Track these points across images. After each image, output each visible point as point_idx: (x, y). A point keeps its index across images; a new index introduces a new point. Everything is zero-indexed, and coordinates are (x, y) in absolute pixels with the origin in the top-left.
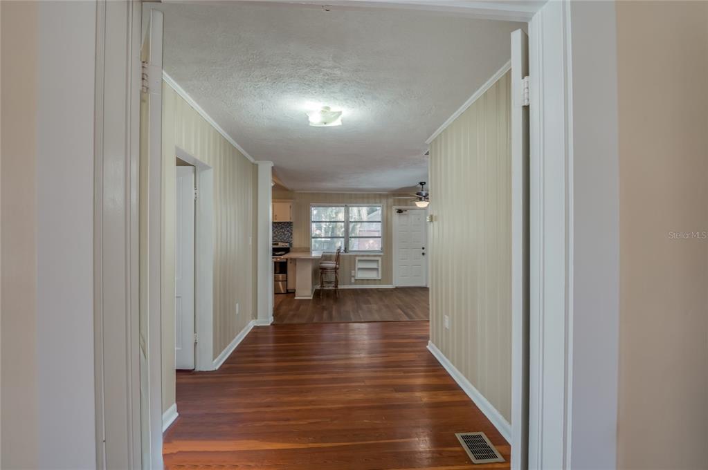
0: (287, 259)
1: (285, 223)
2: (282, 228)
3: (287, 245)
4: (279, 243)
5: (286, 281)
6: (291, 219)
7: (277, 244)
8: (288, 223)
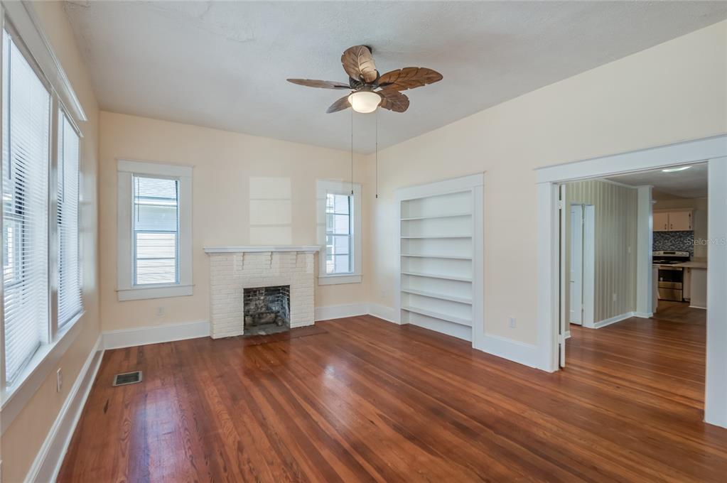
0: (683, 268)
1: (683, 231)
2: (680, 237)
3: (686, 254)
4: (677, 252)
5: (682, 289)
6: (690, 227)
7: (674, 253)
8: (688, 232)
